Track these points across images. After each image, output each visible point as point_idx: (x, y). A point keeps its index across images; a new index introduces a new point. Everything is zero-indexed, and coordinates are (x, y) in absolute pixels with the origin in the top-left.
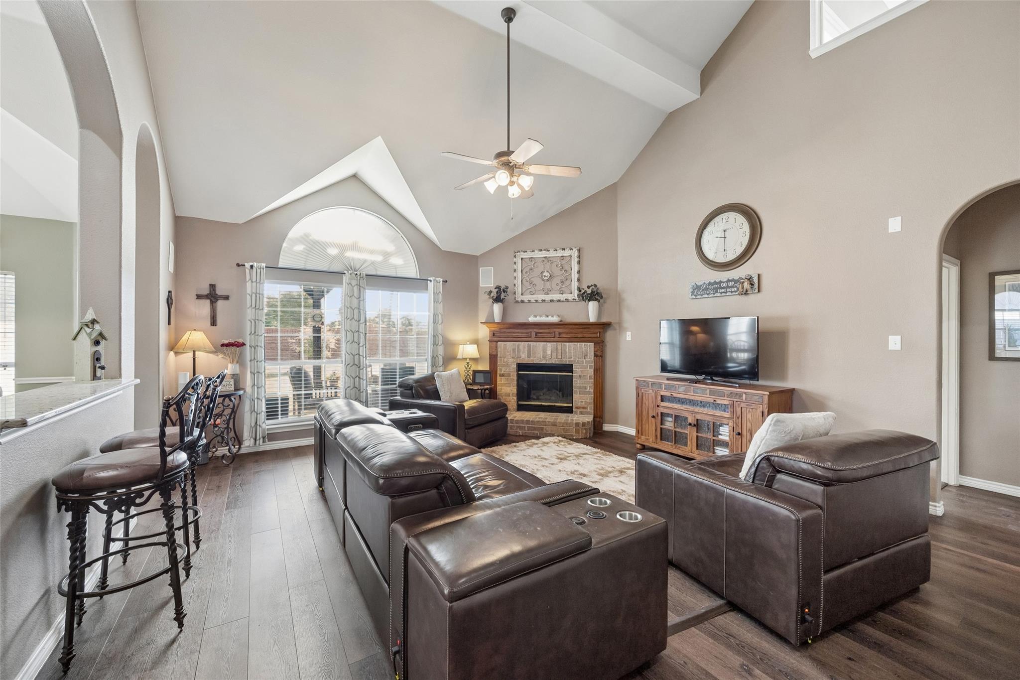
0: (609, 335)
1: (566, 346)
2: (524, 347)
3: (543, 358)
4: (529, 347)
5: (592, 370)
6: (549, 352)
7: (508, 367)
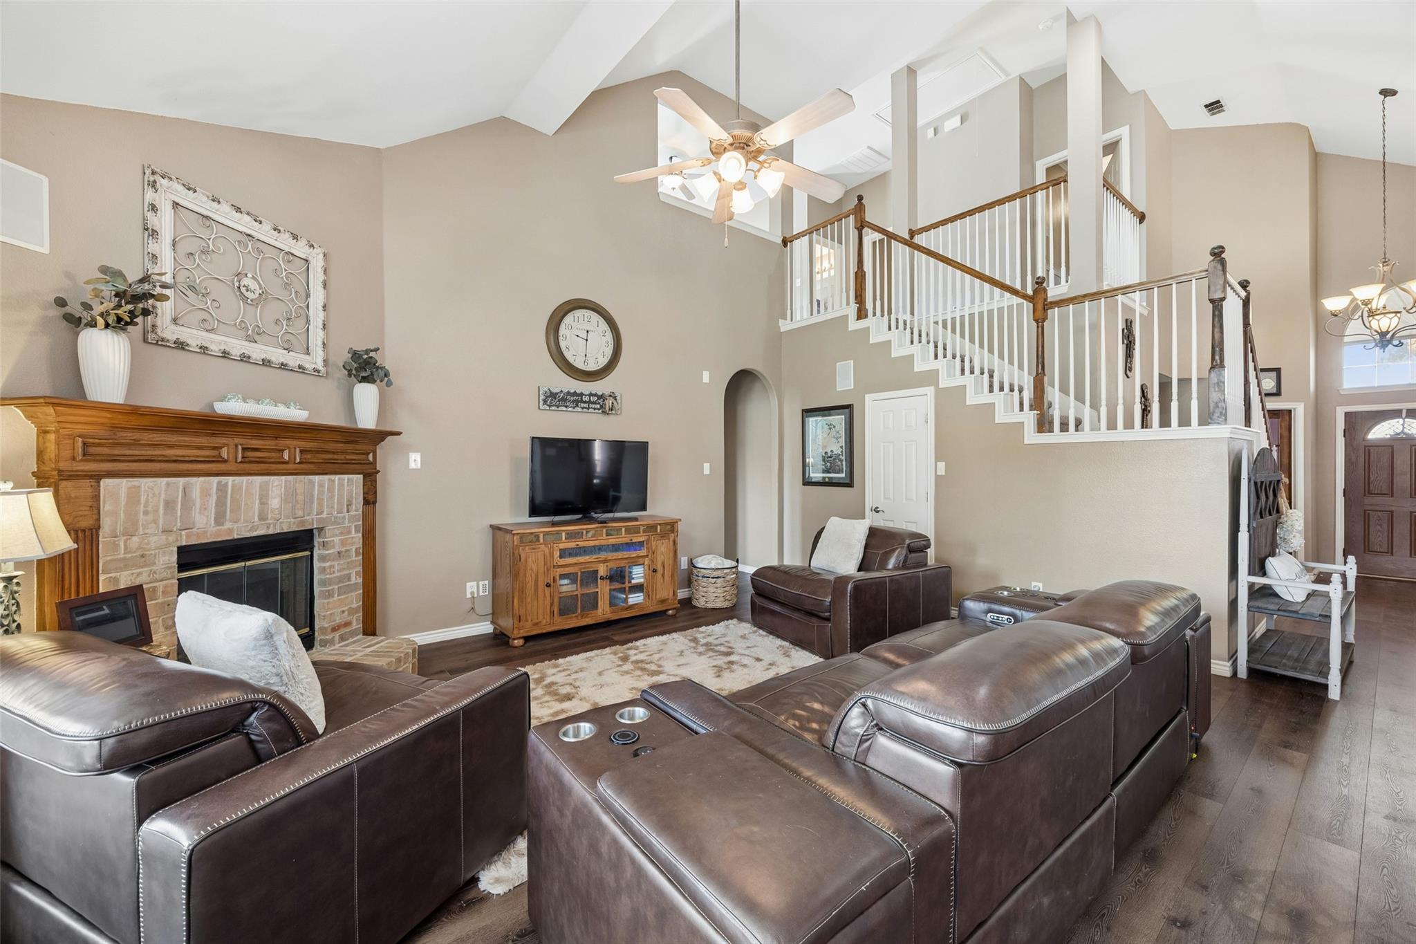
0: (385, 454)
1: (311, 482)
2: (205, 493)
3: (260, 519)
4: (222, 489)
5: (360, 535)
6: (275, 503)
7: (146, 565)
